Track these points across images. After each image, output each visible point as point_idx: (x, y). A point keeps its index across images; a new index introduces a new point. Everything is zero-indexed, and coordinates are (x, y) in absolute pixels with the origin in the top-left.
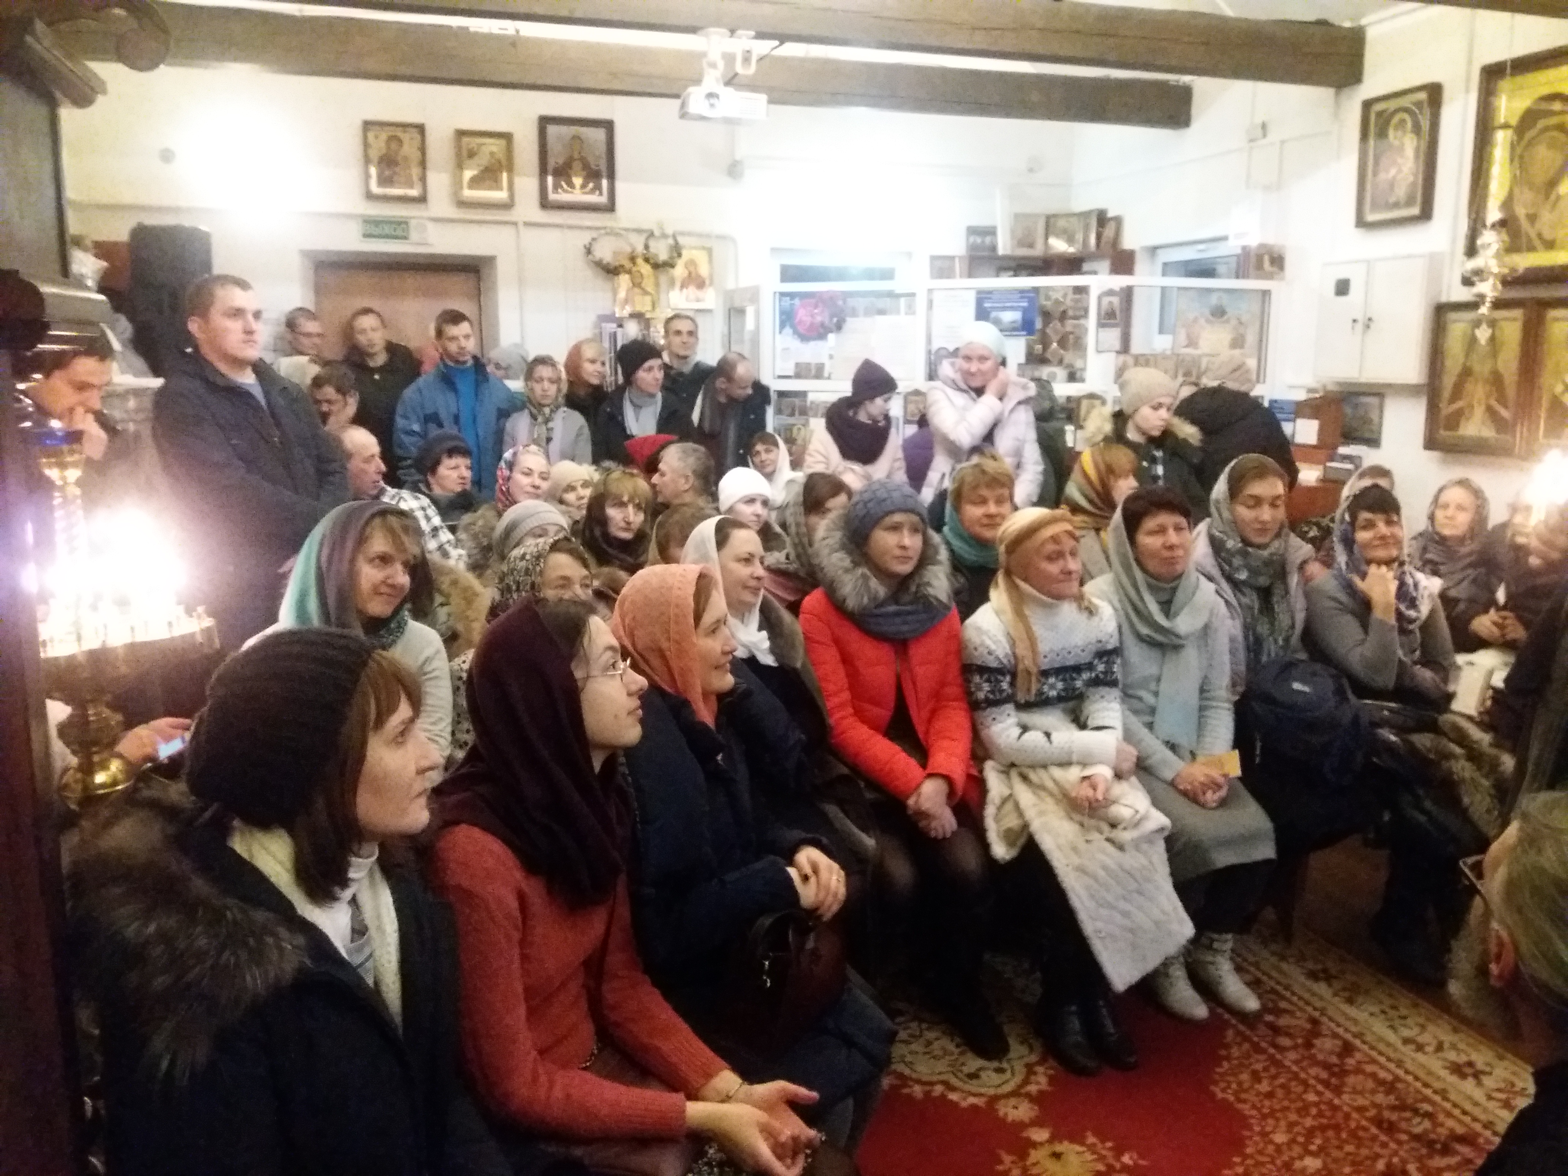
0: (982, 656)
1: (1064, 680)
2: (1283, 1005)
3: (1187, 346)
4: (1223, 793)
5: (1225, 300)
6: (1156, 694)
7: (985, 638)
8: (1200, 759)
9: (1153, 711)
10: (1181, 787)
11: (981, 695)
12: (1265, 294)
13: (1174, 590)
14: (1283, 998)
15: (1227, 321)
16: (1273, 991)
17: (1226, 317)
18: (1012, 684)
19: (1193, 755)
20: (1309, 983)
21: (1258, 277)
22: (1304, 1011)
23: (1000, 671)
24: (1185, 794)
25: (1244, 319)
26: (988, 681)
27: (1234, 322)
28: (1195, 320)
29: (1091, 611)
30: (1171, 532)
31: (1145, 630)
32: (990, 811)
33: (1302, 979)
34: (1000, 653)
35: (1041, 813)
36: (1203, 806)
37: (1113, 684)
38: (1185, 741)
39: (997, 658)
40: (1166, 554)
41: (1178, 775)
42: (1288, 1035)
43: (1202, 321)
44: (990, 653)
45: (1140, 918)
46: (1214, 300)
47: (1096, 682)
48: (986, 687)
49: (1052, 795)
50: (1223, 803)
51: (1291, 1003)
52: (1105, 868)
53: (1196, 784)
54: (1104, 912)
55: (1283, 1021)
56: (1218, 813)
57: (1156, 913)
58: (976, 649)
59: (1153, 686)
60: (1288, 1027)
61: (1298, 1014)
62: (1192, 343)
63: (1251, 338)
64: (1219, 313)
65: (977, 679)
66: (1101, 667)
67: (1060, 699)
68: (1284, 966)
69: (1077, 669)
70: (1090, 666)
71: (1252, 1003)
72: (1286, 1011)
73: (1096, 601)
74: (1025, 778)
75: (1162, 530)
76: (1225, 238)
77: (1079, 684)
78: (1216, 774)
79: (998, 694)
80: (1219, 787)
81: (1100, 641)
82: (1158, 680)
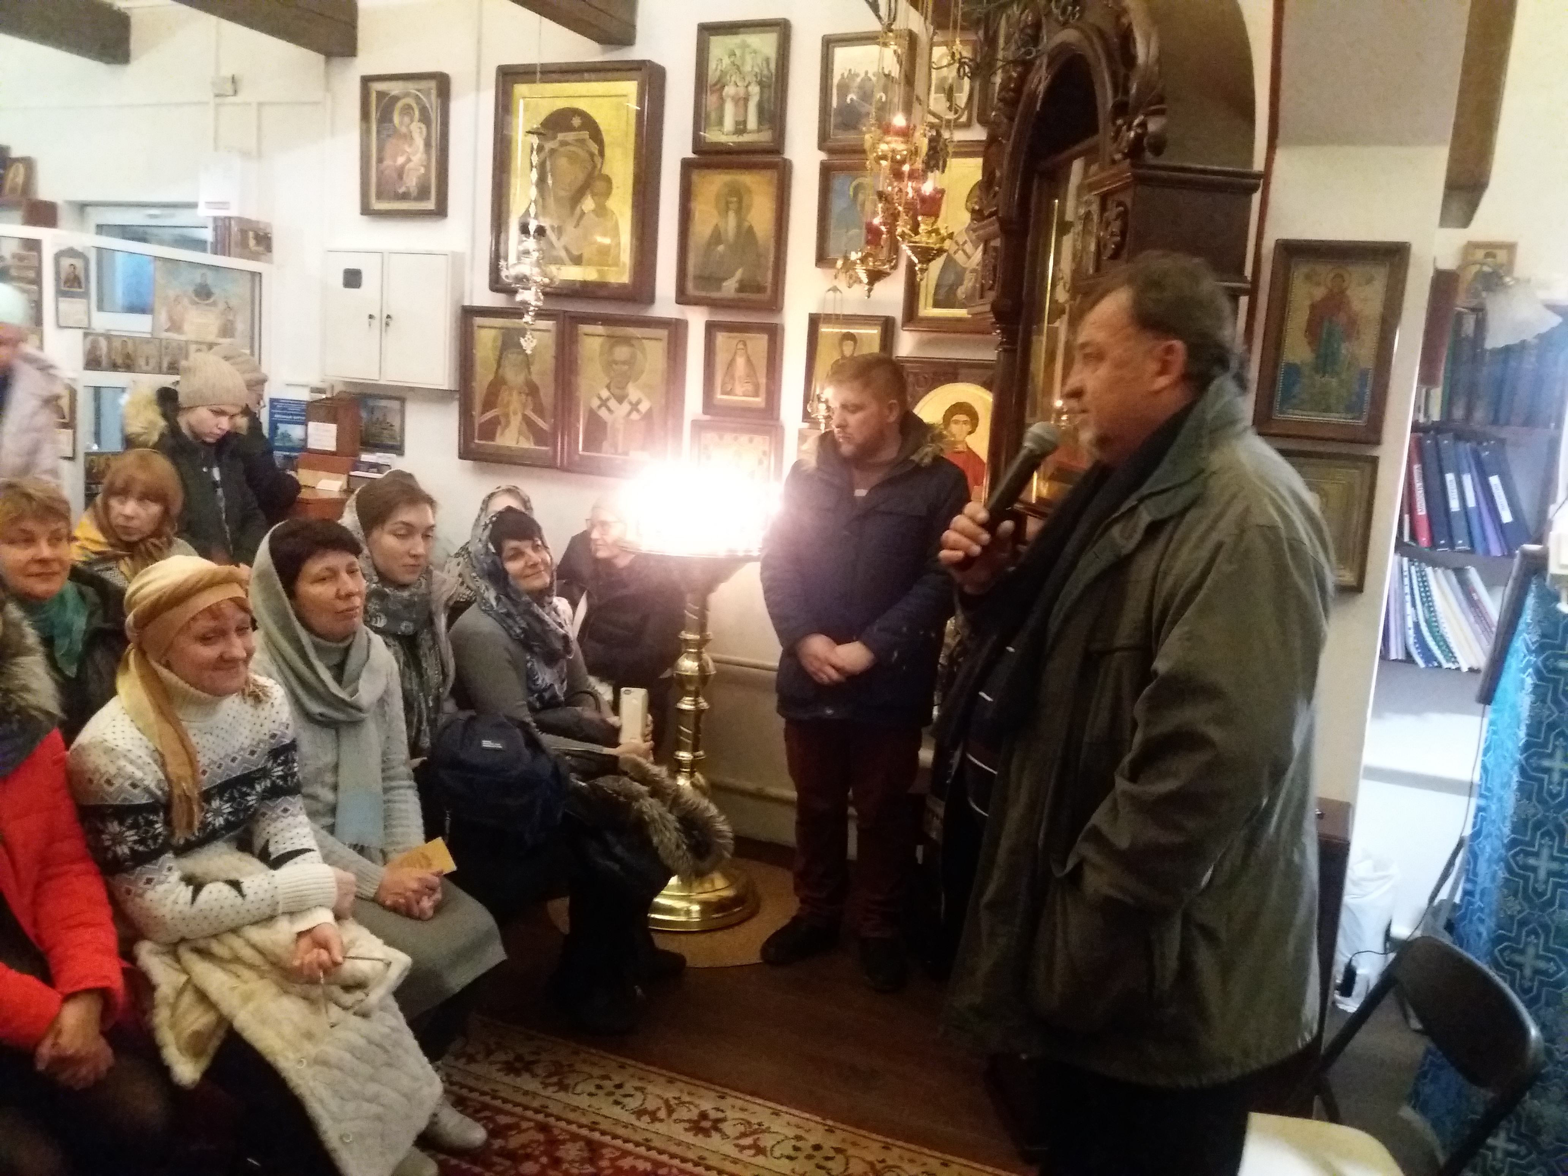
0: (121, 790)
1: (232, 799)
2: (503, 1120)
3: (167, 330)
4: (438, 896)
5: (211, 278)
6: (335, 788)
7: (122, 762)
8: (395, 857)
9: (333, 810)
10: (388, 903)
11: (123, 850)
12: (256, 276)
13: (347, 651)
14: (500, 1111)
15: (214, 304)
16: (485, 1107)
17: (211, 300)
18: (168, 823)
19: (384, 854)
20: (509, 1079)
21: (241, 256)
22: (529, 1120)
23: (153, 807)
24: (394, 909)
25: (233, 302)
26: (135, 826)
27: (221, 306)
28: (177, 299)
29: (257, 697)
30: (344, 576)
31: (315, 708)
32: (161, 1017)
33: (500, 1076)
34: (151, 782)
35: (247, 998)
36: (419, 918)
37: (294, 790)
38: (374, 841)
39: (147, 790)
40: (342, 605)
41: (381, 887)
42: (528, 1157)
43: (186, 301)
44: (134, 786)
45: (390, 1095)
46: (197, 277)
47: (275, 792)
48: (131, 836)
49: (251, 967)
50: (438, 908)
51: (512, 1114)
52: (352, 1050)
53: (409, 894)
54: (350, 1107)
55: (515, 1141)
56: (437, 922)
57: (405, 1082)
58: (109, 782)
59: (329, 778)
60: (523, 1146)
61: (525, 1125)
62: (175, 326)
63: (241, 326)
64: (203, 293)
65: (114, 827)
66: (278, 771)
67: (229, 826)
68: (474, 1068)
69: (248, 779)
70: (264, 773)
71: (477, 1134)
72: (509, 1127)
73: (262, 680)
74: (204, 953)
75: (332, 575)
76: (193, 206)
77: (252, 800)
78: (428, 874)
79: (150, 842)
80: (433, 889)
81: (273, 736)
82: (336, 768)
